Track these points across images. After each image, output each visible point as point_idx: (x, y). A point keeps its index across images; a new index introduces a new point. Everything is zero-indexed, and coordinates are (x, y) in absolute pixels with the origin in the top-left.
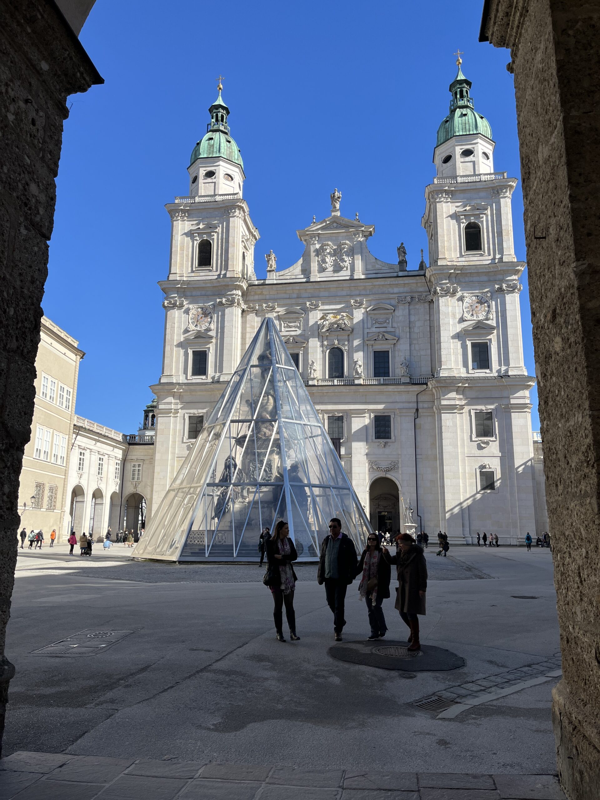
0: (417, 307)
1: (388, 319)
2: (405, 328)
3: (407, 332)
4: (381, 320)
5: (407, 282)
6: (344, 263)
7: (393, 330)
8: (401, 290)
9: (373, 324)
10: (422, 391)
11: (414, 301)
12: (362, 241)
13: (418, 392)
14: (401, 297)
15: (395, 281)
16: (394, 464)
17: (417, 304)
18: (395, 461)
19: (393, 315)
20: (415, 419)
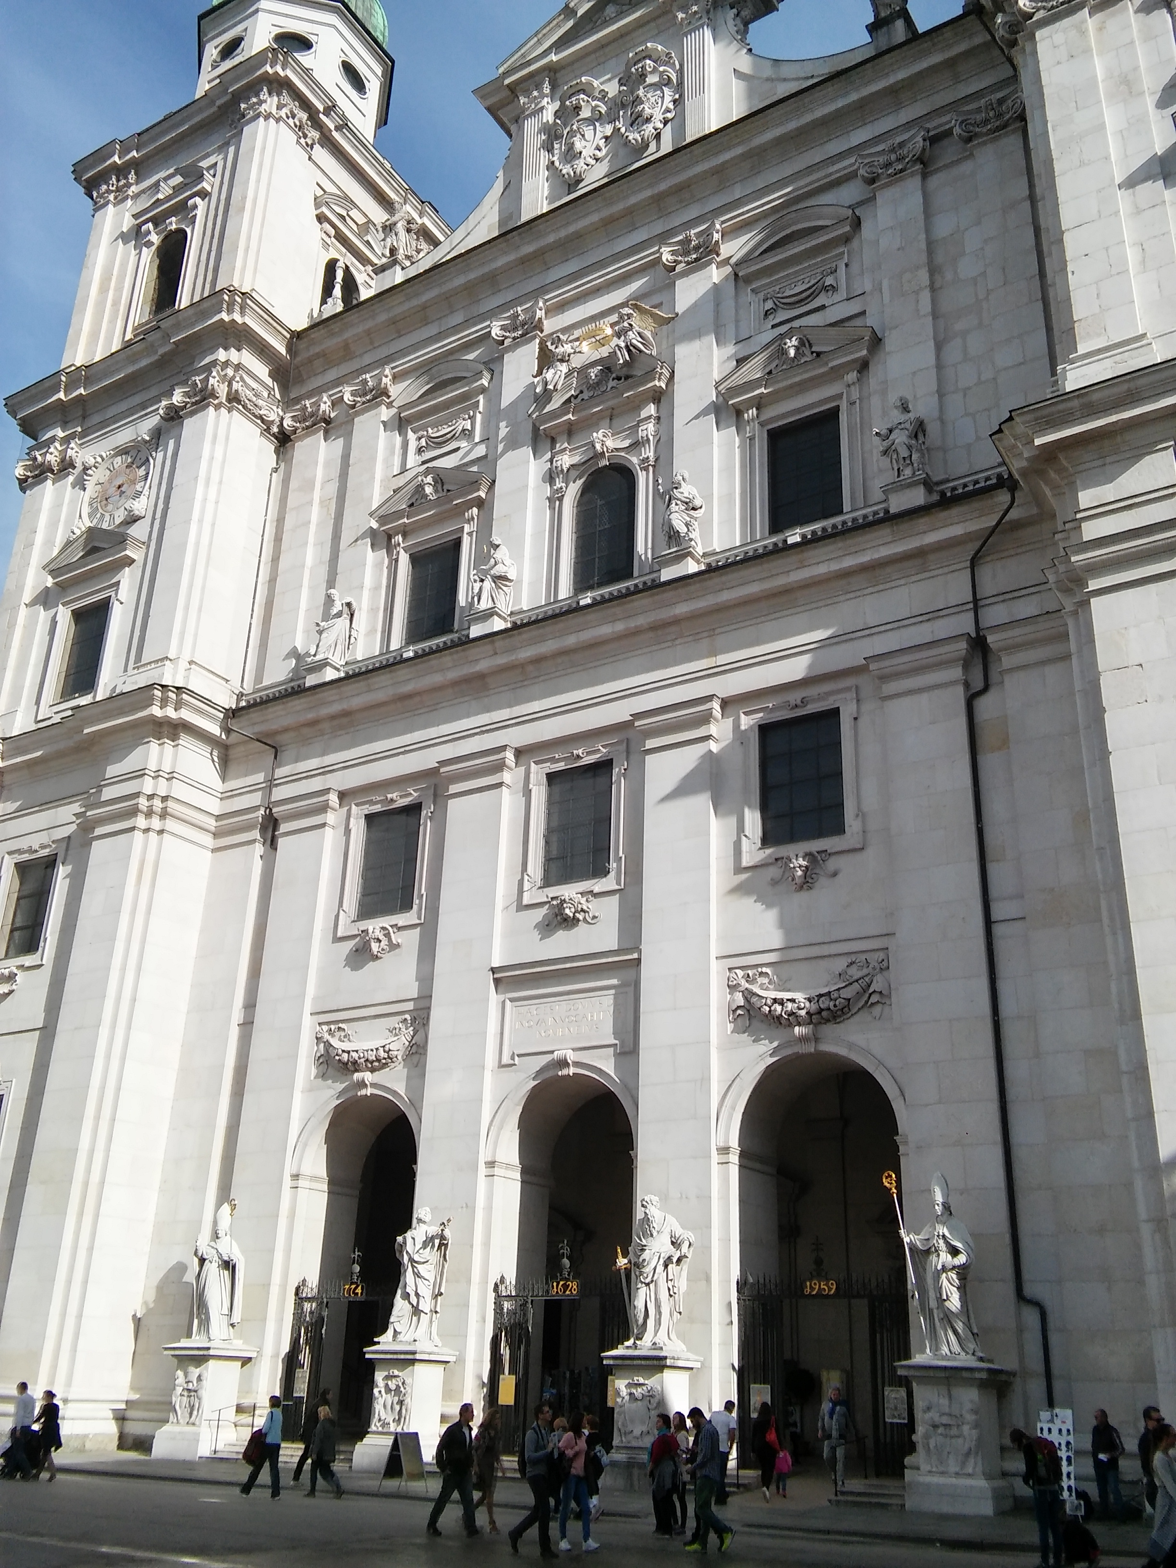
2: (908, 278)
4: (798, 288)
7: (852, 308)
9: (767, 314)
10: (993, 530)
11: (950, 150)
12: (721, 21)
13: (978, 544)
14: (879, 153)
15: (847, 94)
16: (865, 971)
17: (966, 158)
18: (870, 957)
19: (855, 243)
20: (972, 697)
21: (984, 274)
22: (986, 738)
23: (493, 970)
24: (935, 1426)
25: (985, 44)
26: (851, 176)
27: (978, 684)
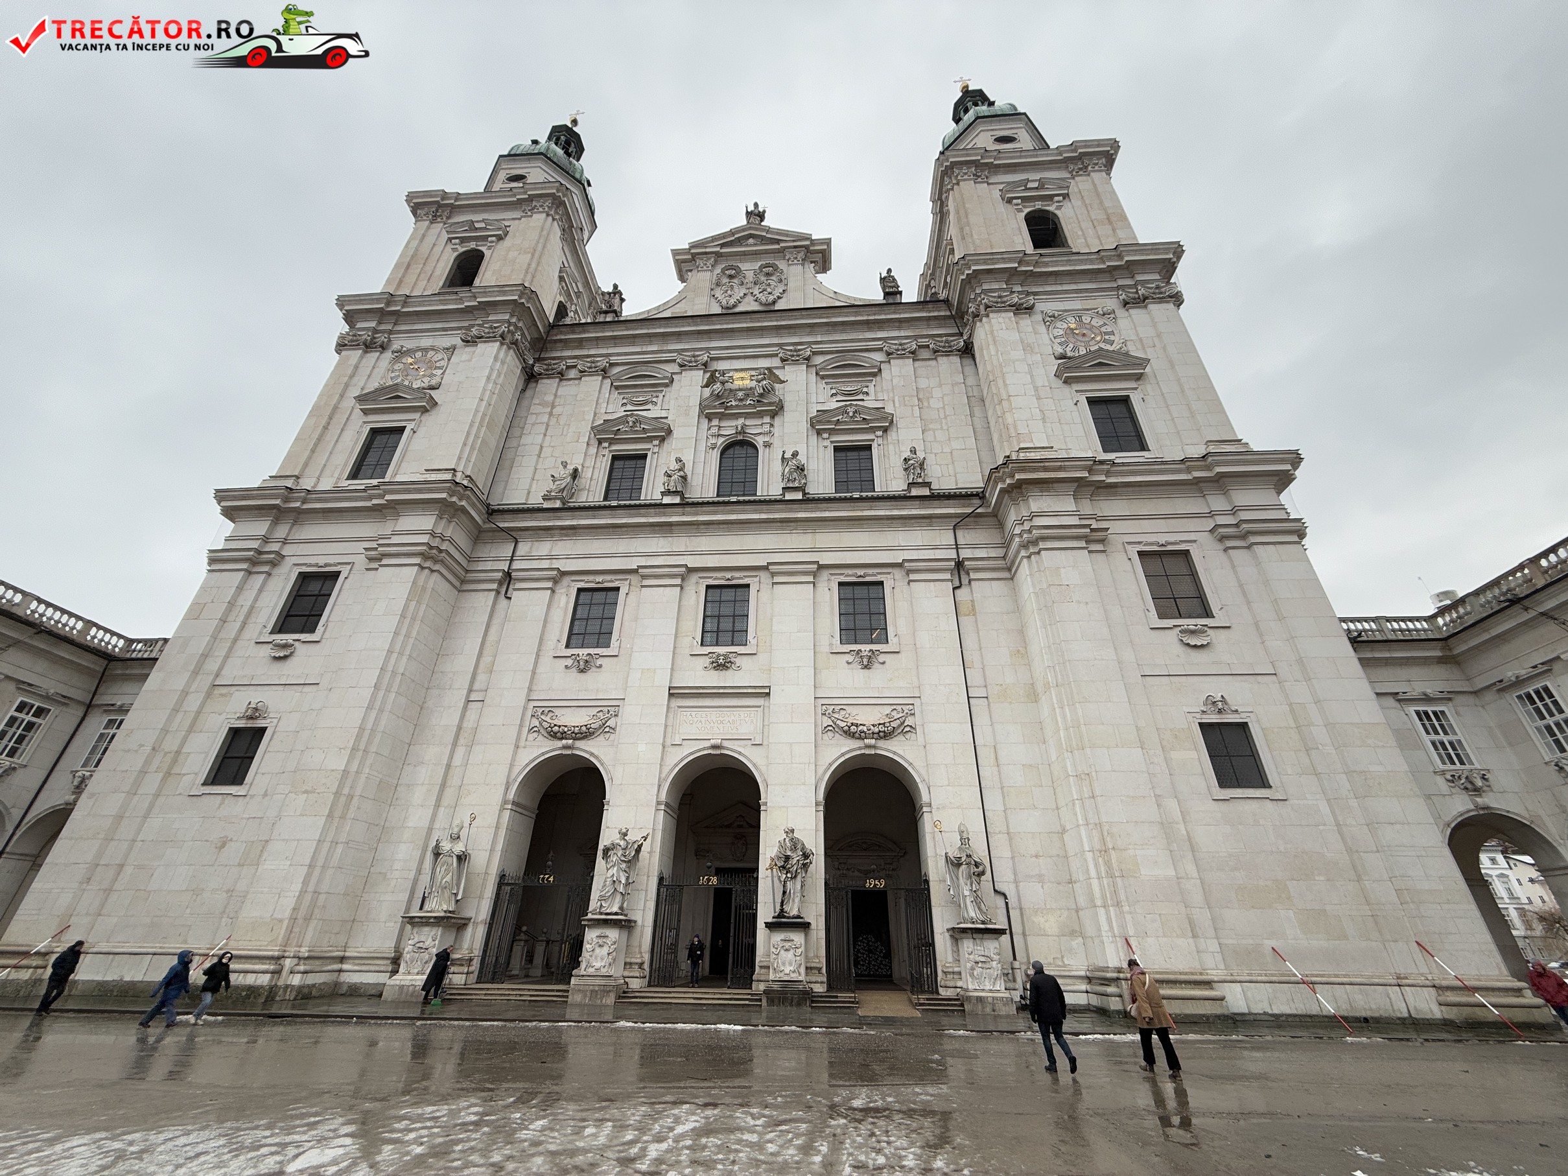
0: (931, 362)
1: (866, 386)
2: (907, 398)
4: (849, 388)
5: (905, 315)
6: (768, 297)
7: (878, 404)
8: (894, 333)
9: (832, 396)
10: (969, 515)
11: (925, 354)
12: (806, 266)
13: (959, 520)
14: (895, 344)
15: (880, 314)
16: (901, 715)
17: (932, 359)
18: (904, 708)
19: (878, 378)
20: (954, 589)
22: (961, 609)
23: (667, 688)
24: (977, 963)
25: (945, 317)
26: (881, 349)
27: (957, 584)
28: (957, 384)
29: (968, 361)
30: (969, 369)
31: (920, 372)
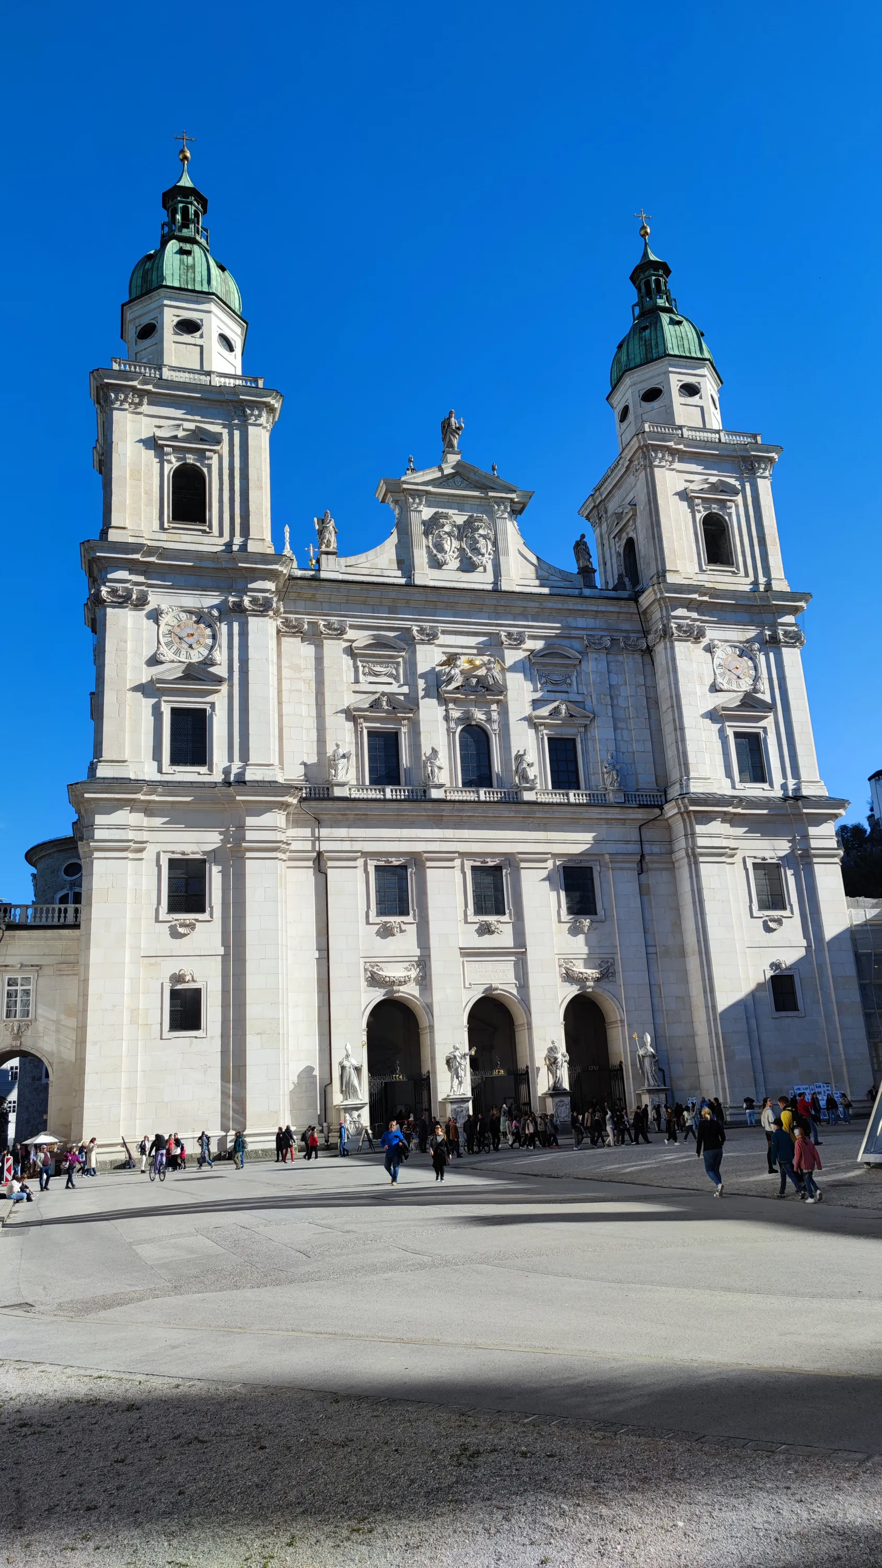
0: (620, 658)
1: (569, 677)
2: (602, 696)
3: (607, 705)
4: (555, 677)
5: (601, 608)
6: (480, 557)
7: (579, 698)
8: (591, 623)
9: (543, 684)
10: (651, 820)
11: (616, 651)
13: (641, 823)
14: (593, 637)
16: (607, 965)
18: (608, 960)
19: (579, 670)
20: (639, 874)
21: (628, 708)
22: (644, 890)
23: (461, 949)
25: (632, 613)
26: (579, 639)
27: (640, 871)
28: (640, 686)
29: (647, 659)
30: (648, 668)
31: (613, 667)
